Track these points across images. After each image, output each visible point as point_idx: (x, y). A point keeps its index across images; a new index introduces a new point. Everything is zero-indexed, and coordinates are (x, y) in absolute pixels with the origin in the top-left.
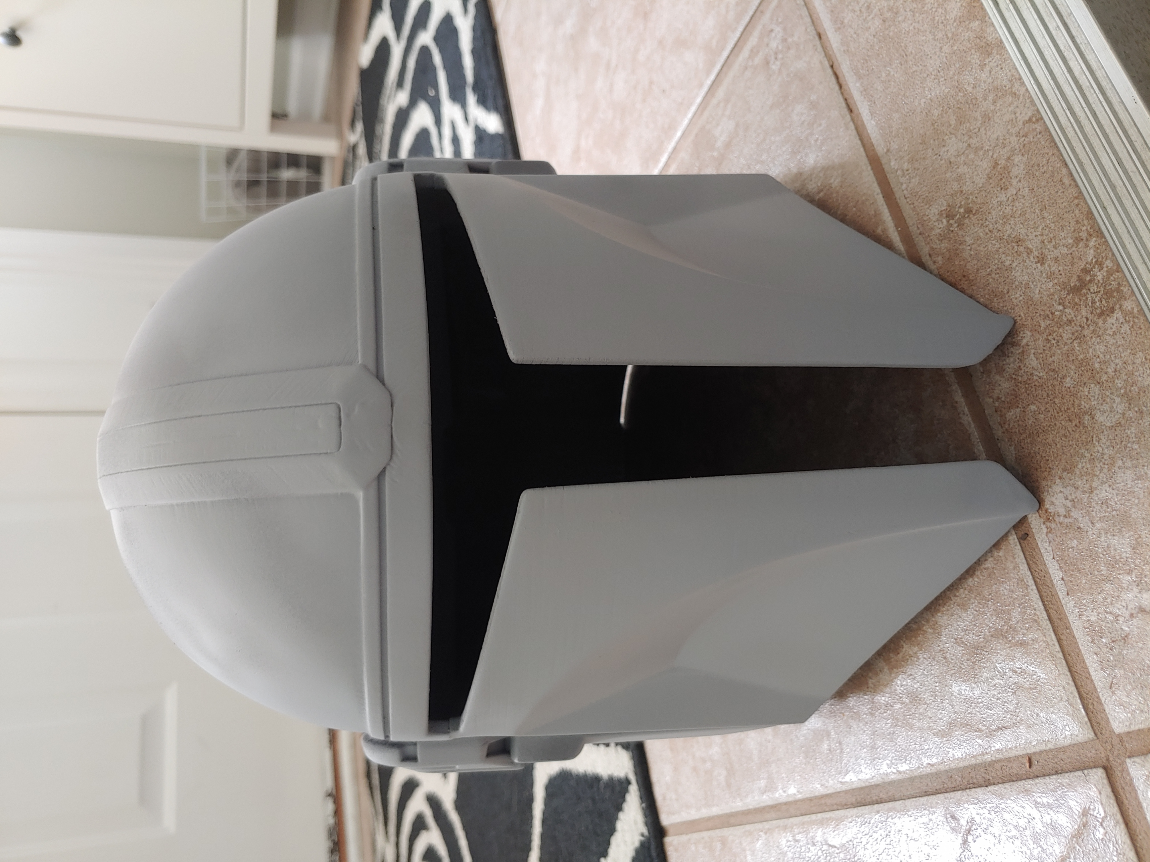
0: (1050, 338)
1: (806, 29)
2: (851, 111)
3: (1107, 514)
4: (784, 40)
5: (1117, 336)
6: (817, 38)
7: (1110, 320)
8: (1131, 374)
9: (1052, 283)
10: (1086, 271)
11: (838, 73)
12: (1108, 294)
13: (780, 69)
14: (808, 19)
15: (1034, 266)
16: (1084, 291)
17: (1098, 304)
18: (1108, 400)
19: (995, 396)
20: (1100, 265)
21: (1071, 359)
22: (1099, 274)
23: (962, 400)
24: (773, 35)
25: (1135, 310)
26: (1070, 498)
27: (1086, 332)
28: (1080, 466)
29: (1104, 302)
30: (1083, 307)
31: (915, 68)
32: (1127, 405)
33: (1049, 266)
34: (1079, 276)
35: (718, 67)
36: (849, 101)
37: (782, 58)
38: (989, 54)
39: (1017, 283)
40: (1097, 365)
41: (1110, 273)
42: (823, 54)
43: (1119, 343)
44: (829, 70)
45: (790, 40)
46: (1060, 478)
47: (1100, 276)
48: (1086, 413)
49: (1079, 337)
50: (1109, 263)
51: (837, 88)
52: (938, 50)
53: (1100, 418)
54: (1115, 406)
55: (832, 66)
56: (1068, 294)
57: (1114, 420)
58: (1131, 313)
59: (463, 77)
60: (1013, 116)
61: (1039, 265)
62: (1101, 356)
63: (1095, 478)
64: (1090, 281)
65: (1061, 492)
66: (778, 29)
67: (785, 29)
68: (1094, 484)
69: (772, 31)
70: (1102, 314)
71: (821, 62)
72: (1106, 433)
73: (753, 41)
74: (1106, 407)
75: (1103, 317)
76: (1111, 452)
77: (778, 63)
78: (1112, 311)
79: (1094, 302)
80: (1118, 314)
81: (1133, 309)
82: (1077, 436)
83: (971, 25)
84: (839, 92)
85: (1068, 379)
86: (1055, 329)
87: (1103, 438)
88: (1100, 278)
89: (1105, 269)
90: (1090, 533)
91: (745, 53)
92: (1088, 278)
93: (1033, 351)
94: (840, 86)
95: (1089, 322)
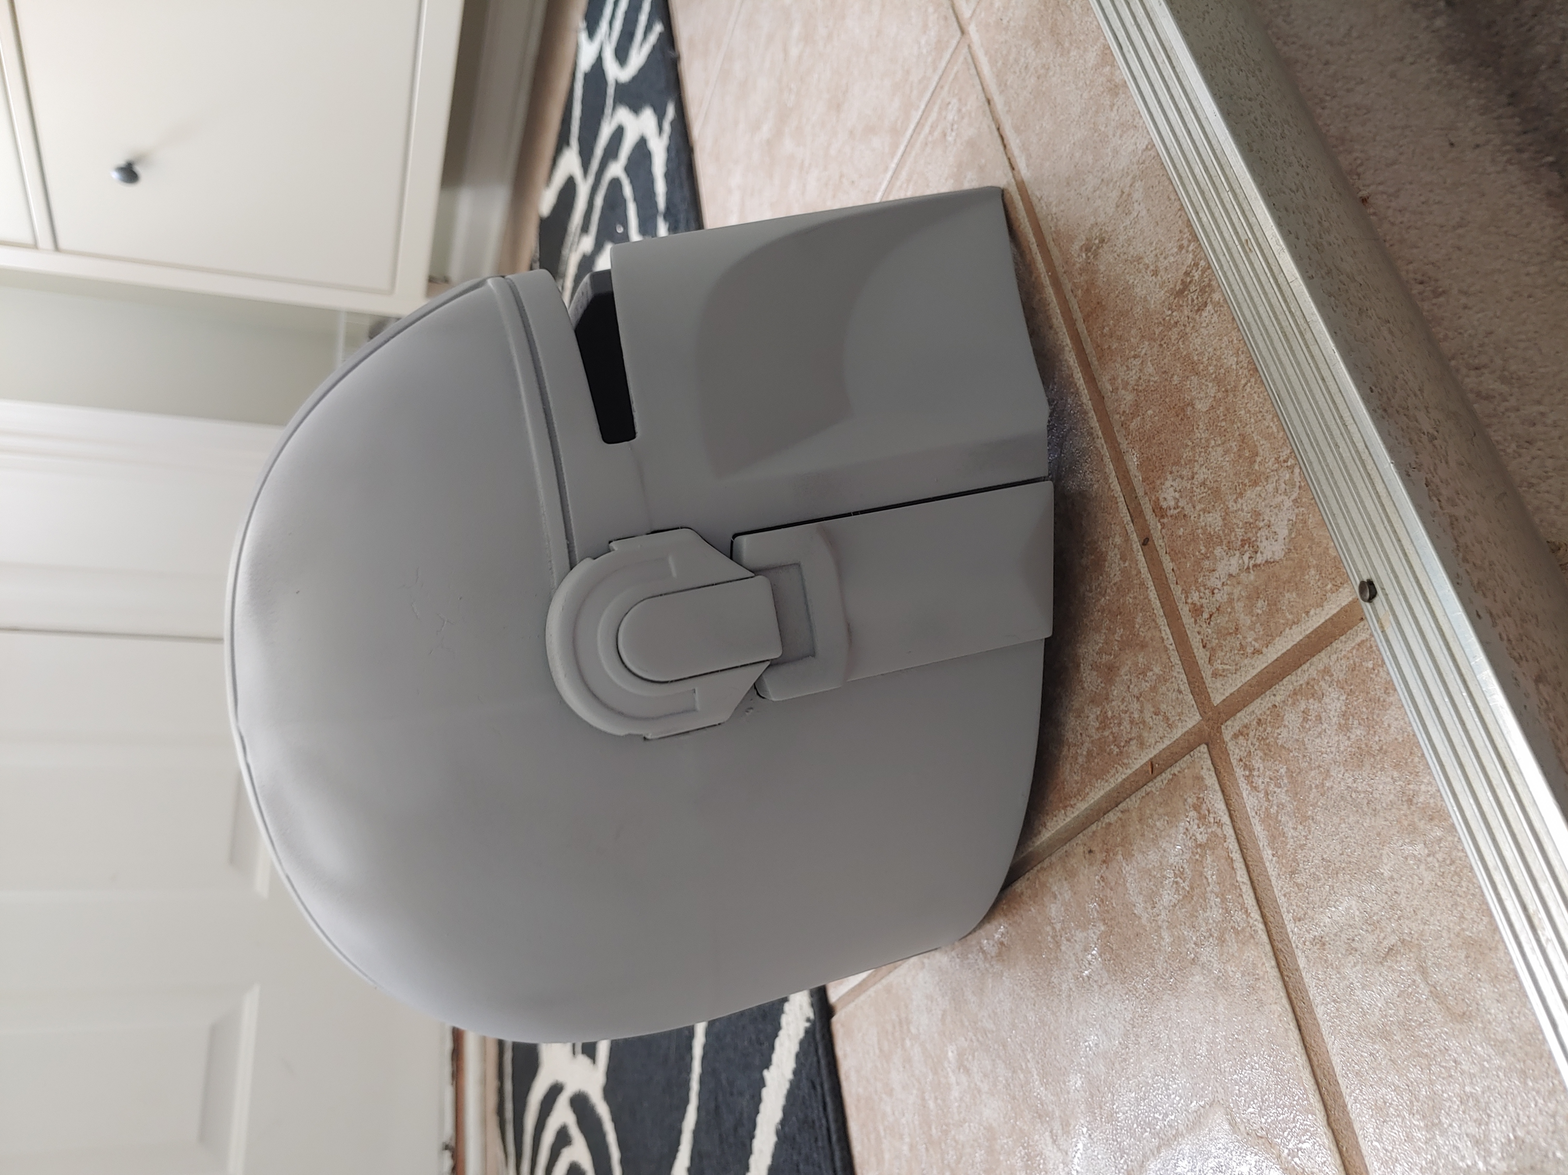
0: (1162, 342)
1: (977, 98)
2: (1013, 169)
3: (1204, 494)
4: (959, 110)
5: (1210, 327)
6: (986, 104)
7: (1205, 314)
8: (1219, 359)
9: (1163, 292)
10: (1187, 274)
11: (1004, 136)
12: (1203, 291)
13: (955, 140)
14: (980, 87)
15: (1151, 280)
16: (1186, 293)
17: (1195, 302)
18: (1204, 387)
19: (1121, 411)
20: (1196, 265)
21: (1177, 357)
22: (1196, 274)
23: (1097, 425)
24: (950, 107)
25: (1221, 301)
26: (1178, 489)
27: (1188, 330)
28: (1184, 457)
29: (1200, 298)
30: (1185, 307)
31: (1062, 117)
32: (1217, 387)
33: (1162, 277)
34: (1182, 280)
35: (902, 148)
36: (1012, 160)
37: (958, 129)
38: (1117, 94)
39: (1138, 299)
40: (1196, 358)
41: (1203, 272)
42: (991, 118)
43: (1211, 333)
44: (996, 133)
45: (964, 110)
46: (1171, 473)
47: (1197, 275)
48: (1188, 405)
49: (1183, 336)
50: (1202, 263)
51: (1001, 148)
52: (1079, 97)
53: (1198, 406)
54: (1208, 391)
55: (998, 129)
56: (1175, 299)
57: (1208, 404)
58: (1219, 303)
59: (655, 204)
60: (1135, 147)
61: (1154, 277)
62: (1199, 348)
63: (1196, 463)
64: (1190, 282)
65: (1172, 486)
66: (954, 101)
67: (960, 100)
68: (1195, 470)
69: (949, 103)
70: (1198, 310)
71: (989, 127)
72: (1203, 418)
73: (934, 116)
74: (1202, 395)
75: (1199, 313)
76: (1207, 435)
77: (954, 134)
78: (1206, 304)
79: (1193, 301)
80: (1210, 307)
81: (1219, 299)
82: (1182, 428)
83: (1104, 71)
84: (1004, 153)
85: (1175, 377)
86: (1166, 333)
87: (1200, 424)
88: (1196, 278)
89: (1200, 269)
90: (1192, 518)
91: (927, 129)
92: (1189, 280)
93: (1150, 359)
94: (1005, 146)
95: (1190, 320)
